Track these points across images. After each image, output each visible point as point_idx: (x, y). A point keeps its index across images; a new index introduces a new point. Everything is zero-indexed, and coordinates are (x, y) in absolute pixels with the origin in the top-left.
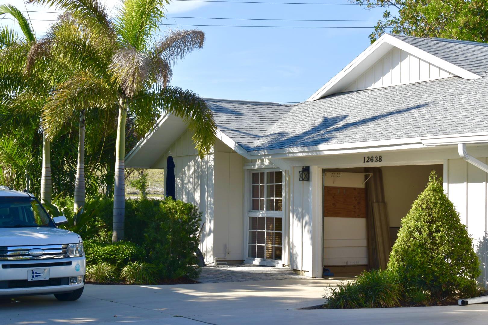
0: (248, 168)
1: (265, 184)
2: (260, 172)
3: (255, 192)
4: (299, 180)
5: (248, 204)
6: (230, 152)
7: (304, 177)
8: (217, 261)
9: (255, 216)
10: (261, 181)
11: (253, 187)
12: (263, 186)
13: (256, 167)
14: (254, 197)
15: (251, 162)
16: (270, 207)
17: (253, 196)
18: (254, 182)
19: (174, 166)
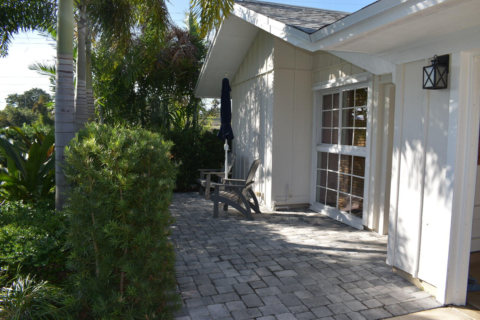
0: (318, 88)
1: (340, 109)
2: (333, 93)
3: (326, 119)
4: (424, 87)
5: (317, 135)
6: (295, 69)
7: (437, 80)
8: (276, 206)
9: (326, 152)
10: (334, 105)
11: (324, 113)
12: (337, 112)
13: (328, 86)
14: (324, 127)
15: (322, 81)
16: (346, 140)
17: (324, 125)
18: (325, 107)
19: (231, 90)
